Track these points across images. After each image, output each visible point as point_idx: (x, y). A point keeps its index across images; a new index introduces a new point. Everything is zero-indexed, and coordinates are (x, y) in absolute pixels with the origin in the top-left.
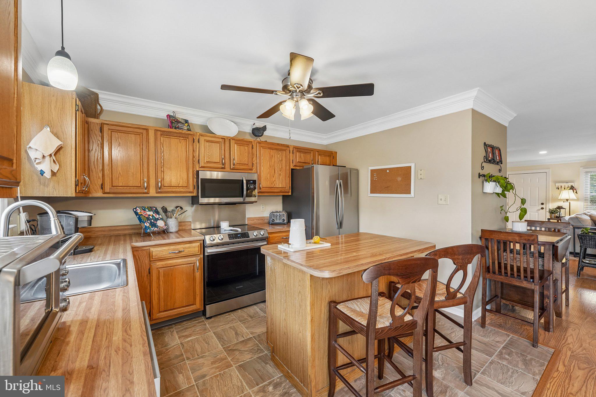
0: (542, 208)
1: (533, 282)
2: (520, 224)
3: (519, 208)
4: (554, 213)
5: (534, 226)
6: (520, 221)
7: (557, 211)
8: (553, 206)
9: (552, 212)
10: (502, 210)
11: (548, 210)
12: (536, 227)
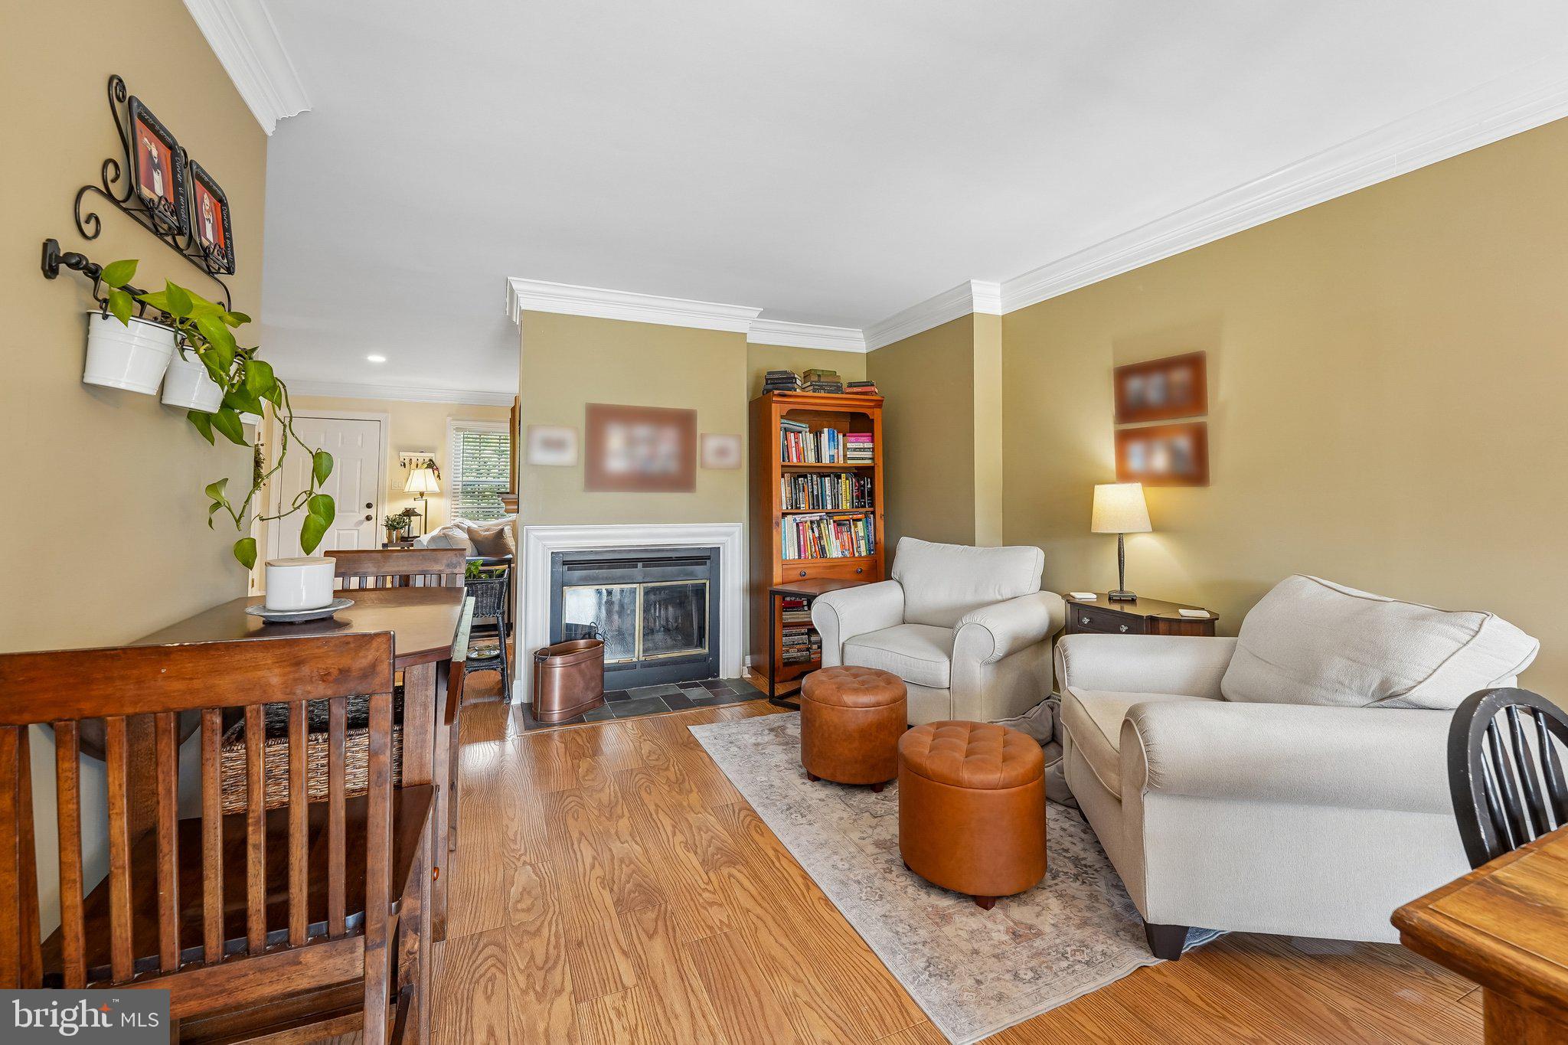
0: (368, 518)
1: (361, 927)
2: (304, 571)
3: (304, 496)
4: (397, 528)
5: (355, 575)
6: (304, 554)
7: (404, 522)
8: (394, 509)
9: (392, 525)
10: (217, 505)
11: (382, 521)
12: (363, 577)
